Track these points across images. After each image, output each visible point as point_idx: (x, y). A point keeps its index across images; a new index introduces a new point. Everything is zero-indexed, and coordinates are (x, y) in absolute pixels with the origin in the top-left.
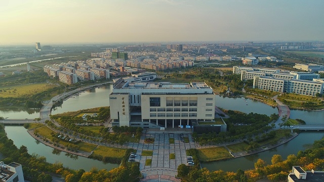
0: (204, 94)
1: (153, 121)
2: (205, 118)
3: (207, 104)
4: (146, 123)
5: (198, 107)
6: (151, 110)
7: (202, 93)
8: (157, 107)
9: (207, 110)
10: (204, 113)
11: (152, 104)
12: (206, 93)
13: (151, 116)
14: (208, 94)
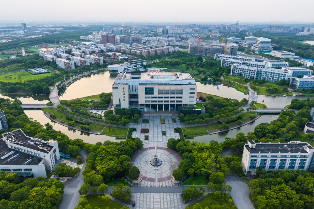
0: (189, 84)
1: (148, 106)
2: (188, 103)
3: (191, 93)
4: (142, 107)
5: (183, 95)
6: (146, 98)
7: (187, 84)
8: (151, 95)
9: (190, 97)
10: (188, 99)
11: (146, 93)
12: (190, 84)
13: (146, 102)
14: (191, 84)
